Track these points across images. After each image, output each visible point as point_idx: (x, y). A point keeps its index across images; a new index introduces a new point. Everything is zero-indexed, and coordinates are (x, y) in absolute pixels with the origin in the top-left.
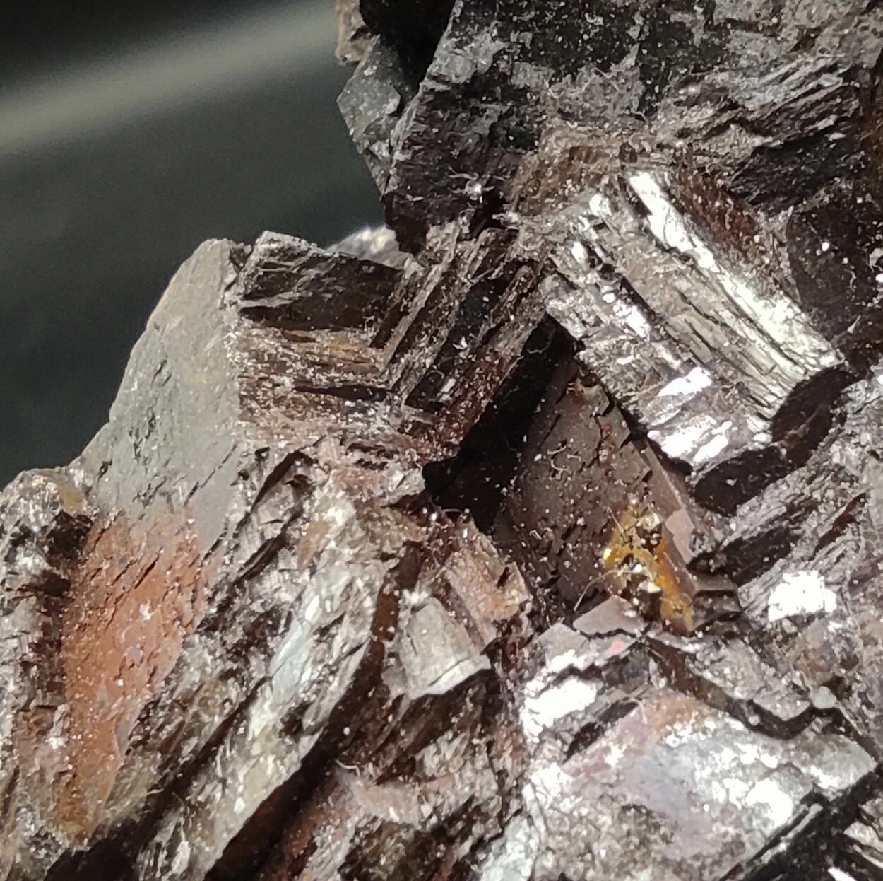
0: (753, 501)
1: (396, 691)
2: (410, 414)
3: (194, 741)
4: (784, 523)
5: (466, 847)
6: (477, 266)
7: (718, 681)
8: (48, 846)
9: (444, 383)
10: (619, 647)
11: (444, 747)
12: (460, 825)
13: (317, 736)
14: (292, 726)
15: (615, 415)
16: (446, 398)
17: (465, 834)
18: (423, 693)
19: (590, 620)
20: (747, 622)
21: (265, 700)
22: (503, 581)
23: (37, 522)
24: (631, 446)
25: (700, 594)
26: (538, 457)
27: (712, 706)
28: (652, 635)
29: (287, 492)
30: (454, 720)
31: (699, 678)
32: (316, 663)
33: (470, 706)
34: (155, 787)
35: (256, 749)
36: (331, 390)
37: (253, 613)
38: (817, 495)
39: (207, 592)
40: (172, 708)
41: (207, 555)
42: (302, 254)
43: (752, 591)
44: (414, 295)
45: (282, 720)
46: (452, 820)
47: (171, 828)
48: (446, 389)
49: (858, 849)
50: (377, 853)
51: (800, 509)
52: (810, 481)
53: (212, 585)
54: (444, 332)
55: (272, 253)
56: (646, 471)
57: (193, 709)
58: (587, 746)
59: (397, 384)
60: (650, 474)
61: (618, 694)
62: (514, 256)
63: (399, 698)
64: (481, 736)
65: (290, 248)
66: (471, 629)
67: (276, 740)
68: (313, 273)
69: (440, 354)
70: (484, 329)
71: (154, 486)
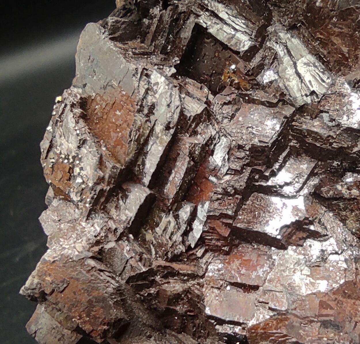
0: (254, 58)
1: (189, 115)
2: (162, 56)
3: (143, 138)
4: (262, 62)
5: (213, 146)
6: (170, 15)
7: (258, 98)
8: (116, 169)
9: (168, 47)
10: (234, 96)
11: (201, 126)
12: (210, 142)
13: (175, 128)
14: (168, 128)
15: (218, 44)
16: (169, 51)
17: (211, 144)
18: (195, 114)
19: (225, 92)
20: (260, 85)
21: (158, 124)
22: (201, 88)
23: (75, 101)
24: (224, 50)
25: (249, 80)
26: (198, 59)
27: (257, 104)
28: (240, 92)
29: (145, 77)
30: (202, 120)
31: (254, 99)
32: (169, 112)
33: (205, 116)
34: (136, 151)
35: (160, 135)
36: (140, 54)
37: (149, 105)
38: (267, 54)
39: (136, 103)
40: (136, 131)
41: (132, 95)
42: (120, 21)
43: (259, 78)
44: (150, 28)
45: (165, 127)
46: (208, 141)
47: (141, 160)
48: (169, 48)
49: (295, 127)
50: (195, 151)
51: (264, 58)
52: (264, 52)
53: (137, 101)
54: (166, 34)
55: (113, 22)
56: (229, 55)
57: (141, 130)
58: (233, 118)
59: (154, 50)
60: (230, 56)
61: (236, 107)
62: (179, 11)
63: (190, 117)
64: (208, 122)
65: (117, 20)
66: (199, 100)
67: (164, 132)
68: (123, 26)
69: (166, 40)
70: (175, 31)
71: (105, 85)
